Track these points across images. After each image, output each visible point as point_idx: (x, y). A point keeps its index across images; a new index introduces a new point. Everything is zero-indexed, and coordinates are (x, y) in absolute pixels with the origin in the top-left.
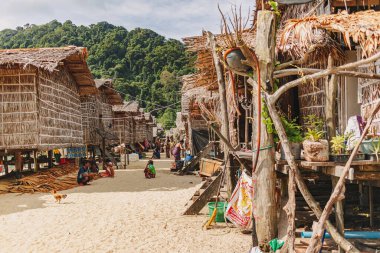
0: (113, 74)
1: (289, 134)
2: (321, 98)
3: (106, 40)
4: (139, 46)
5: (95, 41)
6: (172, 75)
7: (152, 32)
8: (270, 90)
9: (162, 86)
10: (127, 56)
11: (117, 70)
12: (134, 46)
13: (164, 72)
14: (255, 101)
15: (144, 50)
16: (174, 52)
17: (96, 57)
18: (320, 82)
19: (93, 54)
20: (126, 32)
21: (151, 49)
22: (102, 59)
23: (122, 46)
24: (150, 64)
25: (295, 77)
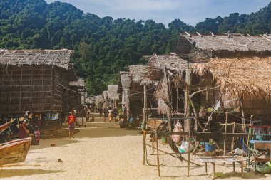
0: (31, 43)
1: (196, 107)
2: (205, 96)
3: (25, 10)
4: (58, 18)
5: (14, 11)
6: (90, 46)
7: (71, 6)
8: (190, 94)
9: (80, 56)
10: (47, 26)
11: (35, 39)
12: (53, 18)
13: (82, 44)
14: (186, 97)
15: (63, 22)
16: (92, 25)
17: (15, 26)
18: (205, 92)
19: (12, 23)
20: (45, 4)
21: (69, 22)
22: (21, 28)
23: (41, 17)
24: (69, 35)
25: (198, 90)
